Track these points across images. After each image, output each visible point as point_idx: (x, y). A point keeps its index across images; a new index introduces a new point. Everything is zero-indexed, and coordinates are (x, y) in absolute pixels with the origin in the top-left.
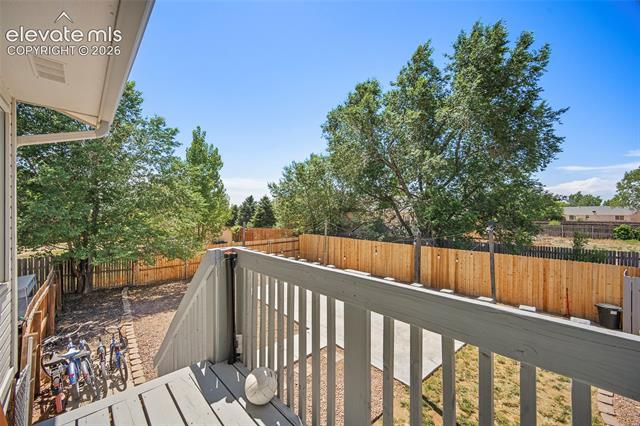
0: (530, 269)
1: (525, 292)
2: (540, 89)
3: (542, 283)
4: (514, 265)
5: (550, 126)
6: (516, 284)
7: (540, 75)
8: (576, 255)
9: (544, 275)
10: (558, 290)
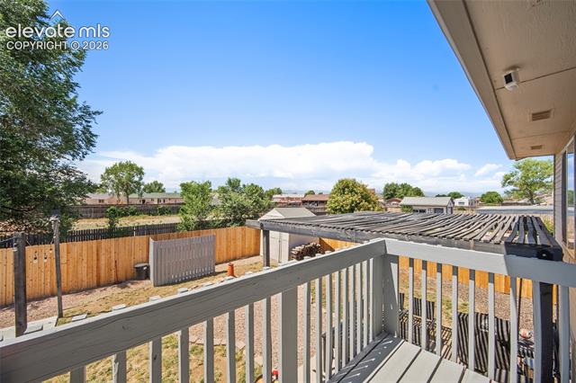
0: (85, 253)
1: (79, 276)
2: (77, 85)
3: (95, 262)
4: (68, 253)
5: (89, 122)
6: (71, 271)
7: (75, 71)
8: (111, 233)
9: (98, 255)
10: (108, 265)
